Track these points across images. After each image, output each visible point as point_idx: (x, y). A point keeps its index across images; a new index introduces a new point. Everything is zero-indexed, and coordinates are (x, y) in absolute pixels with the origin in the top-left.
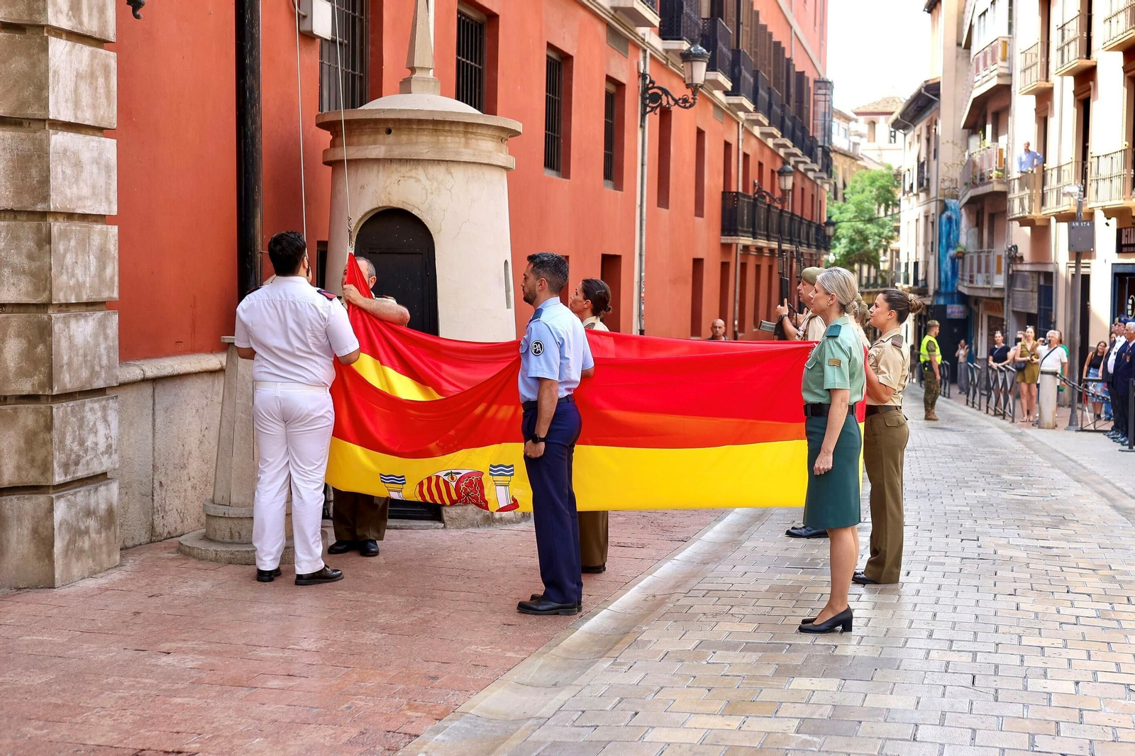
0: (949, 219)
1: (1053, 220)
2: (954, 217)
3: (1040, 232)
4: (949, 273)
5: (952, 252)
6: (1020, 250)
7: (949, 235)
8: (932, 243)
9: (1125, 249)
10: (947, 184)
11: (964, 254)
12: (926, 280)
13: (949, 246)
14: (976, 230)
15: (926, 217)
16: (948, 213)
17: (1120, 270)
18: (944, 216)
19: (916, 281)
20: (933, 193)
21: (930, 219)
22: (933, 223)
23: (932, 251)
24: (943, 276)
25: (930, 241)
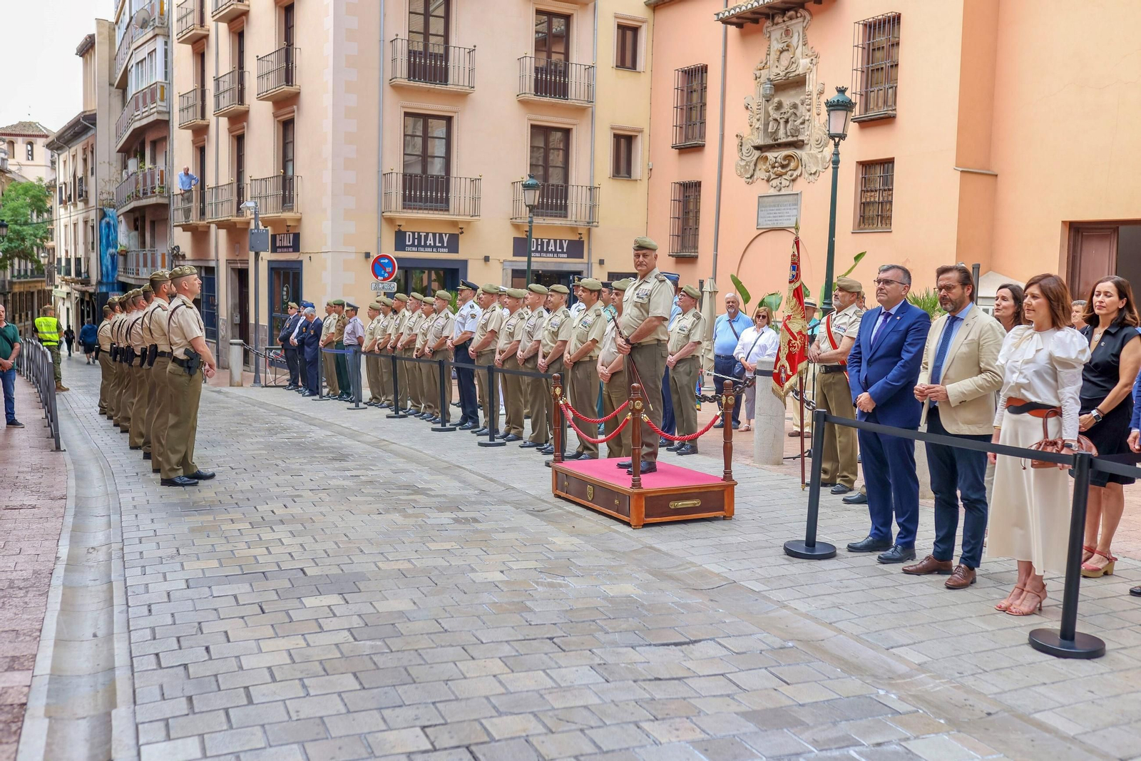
0: (108, 224)
1: (213, 227)
2: (112, 222)
3: (200, 236)
4: (110, 267)
5: (112, 250)
6: (182, 250)
7: (108, 237)
8: (93, 243)
9: (279, 250)
10: (105, 196)
11: (127, 252)
12: (87, 272)
13: (108, 246)
14: (136, 233)
15: (86, 222)
16: (107, 219)
17: (274, 265)
18: (104, 222)
19: (78, 273)
20: (92, 202)
21: (90, 224)
22: (93, 227)
23: (93, 249)
24: (104, 269)
25: (90, 240)
